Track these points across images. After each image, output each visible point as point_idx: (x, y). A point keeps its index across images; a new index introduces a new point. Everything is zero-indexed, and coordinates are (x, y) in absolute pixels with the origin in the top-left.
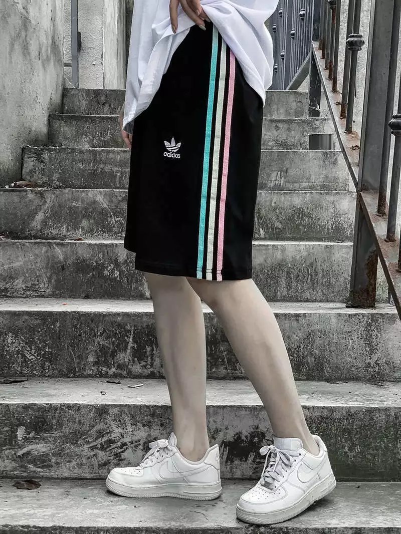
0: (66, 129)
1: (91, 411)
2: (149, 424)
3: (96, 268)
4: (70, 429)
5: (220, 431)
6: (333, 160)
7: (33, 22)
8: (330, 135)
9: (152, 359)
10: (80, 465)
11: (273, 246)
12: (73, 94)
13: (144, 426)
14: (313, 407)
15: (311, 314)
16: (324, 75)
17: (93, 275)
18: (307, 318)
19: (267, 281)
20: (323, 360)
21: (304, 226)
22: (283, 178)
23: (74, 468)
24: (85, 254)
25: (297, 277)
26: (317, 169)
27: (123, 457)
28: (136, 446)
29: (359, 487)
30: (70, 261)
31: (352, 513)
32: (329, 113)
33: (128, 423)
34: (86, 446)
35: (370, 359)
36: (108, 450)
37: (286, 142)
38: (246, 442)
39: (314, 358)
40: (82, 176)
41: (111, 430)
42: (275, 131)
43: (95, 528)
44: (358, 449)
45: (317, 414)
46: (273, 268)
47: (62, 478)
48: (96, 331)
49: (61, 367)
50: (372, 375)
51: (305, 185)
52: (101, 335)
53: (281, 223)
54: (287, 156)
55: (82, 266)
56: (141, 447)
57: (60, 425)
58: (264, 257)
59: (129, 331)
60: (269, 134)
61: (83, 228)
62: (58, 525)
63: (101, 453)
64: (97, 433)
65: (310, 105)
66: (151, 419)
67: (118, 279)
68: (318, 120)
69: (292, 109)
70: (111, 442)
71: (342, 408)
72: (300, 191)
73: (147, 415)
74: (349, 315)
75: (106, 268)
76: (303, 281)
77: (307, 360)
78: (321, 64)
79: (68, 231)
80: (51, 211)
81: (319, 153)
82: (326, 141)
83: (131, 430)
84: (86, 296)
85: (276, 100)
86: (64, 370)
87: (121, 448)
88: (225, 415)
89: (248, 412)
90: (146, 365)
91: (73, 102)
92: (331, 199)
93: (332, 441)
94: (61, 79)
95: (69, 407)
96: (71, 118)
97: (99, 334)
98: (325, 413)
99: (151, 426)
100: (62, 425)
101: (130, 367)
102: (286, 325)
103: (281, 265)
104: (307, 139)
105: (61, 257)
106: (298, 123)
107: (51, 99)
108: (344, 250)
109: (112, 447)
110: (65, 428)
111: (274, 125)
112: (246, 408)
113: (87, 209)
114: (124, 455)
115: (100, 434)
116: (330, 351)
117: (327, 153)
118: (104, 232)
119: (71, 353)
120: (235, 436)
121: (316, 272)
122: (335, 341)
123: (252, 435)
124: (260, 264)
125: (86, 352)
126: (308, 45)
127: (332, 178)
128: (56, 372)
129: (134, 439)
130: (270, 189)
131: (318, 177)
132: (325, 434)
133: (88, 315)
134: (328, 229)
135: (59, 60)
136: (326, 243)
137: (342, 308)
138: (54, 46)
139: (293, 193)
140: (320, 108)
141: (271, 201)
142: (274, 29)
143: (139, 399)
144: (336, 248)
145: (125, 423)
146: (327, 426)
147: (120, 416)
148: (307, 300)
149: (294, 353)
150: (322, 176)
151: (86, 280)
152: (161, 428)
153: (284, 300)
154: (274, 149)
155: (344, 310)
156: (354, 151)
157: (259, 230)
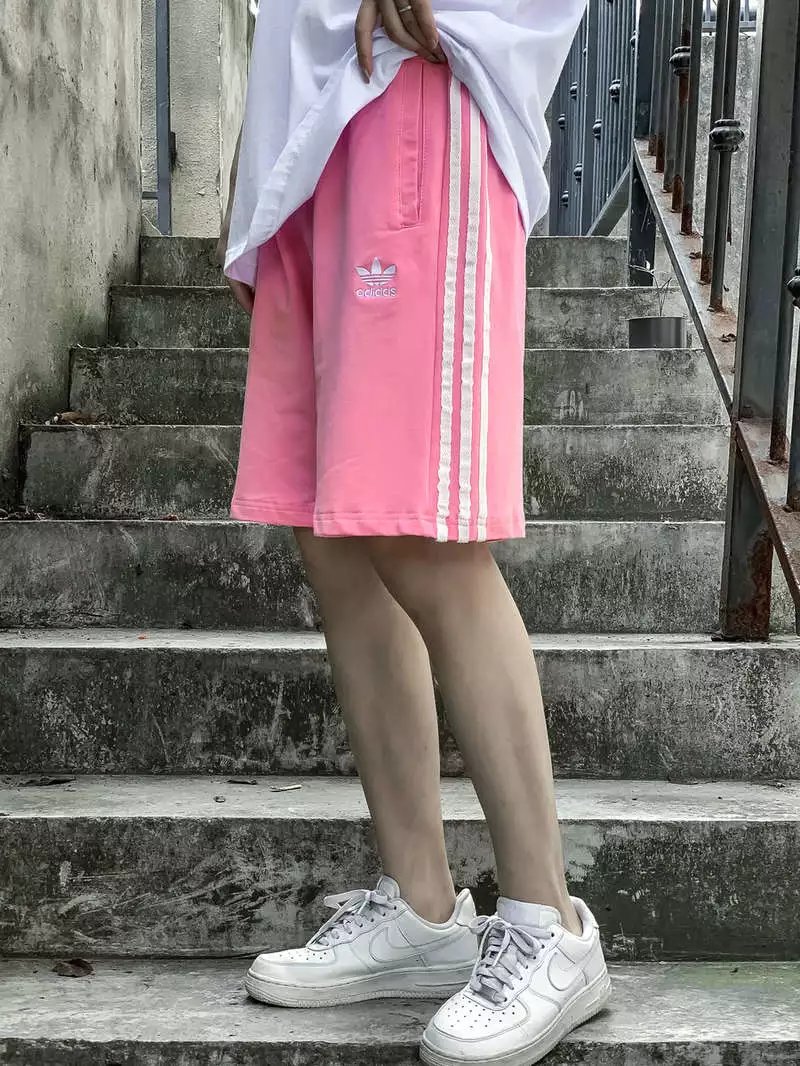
0: (144, 314)
1: (193, 832)
2: (308, 857)
3: (203, 570)
4: (151, 866)
6: (685, 367)
7: (86, 108)
8: (678, 320)
9: (320, 738)
10: (172, 932)
11: (556, 526)
12: (160, 249)
13: (299, 860)
14: (635, 822)
15: (628, 651)
16: (662, 203)
17: (199, 585)
18: (620, 659)
19: (542, 594)
20: (657, 739)
21: (620, 492)
22: (582, 403)
23: (160, 936)
24: (181, 544)
25: (603, 586)
26: (645, 385)
27: (257, 916)
28: (284, 897)
29: (736, 971)
30: (153, 559)
32: (675, 278)
33: (268, 853)
34: (184, 898)
35: (760, 736)
36: (227, 903)
37: (585, 335)
39: (636, 734)
40: (178, 402)
41: (234, 867)
42: (561, 314)
43: (201, 1043)
44: (734, 899)
45: (644, 836)
46: (555, 568)
47: (137, 957)
48: (207, 685)
49: (134, 754)
50: (764, 769)
51: (624, 414)
52: (219, 692)
53: (578, 486)
54: (585, 361)
55: (176, 568)
56: (292, 898)
57: (132, 858)
58: (538, 547)
59: (275, 685)
60: (549, 319)
61: (178, 499)
62: (127, 1038)
63: (214, 910)
64: (207, 872)
65: (631, 263)
66: (314, 847)
67: (249, 591)
68: (649, 291)
69: (595, 272)
70: (233, 889)
71: (703, 823)
72: (615, 426)
73: (305, 839)
74: (717, 653)
75: (225, 570)
76: (616, 592)
77: (622, 740)
78: (654, 183)
79: (148, 503)
80: (113, 468)
81: (652, 353)
82: (668, 332)
83: (273, 867)
84: (184, 624)
85: (564, 255)
86: (142, 760)
87: (253, 899)
88: (461, 839)
90: (309, 750)
91: (160, 263)
92: (681, 440)
93: (680, 885)
94: (135, 219)
95: (150, 823)
96: (155, 292)
97: (214, 690)
98: (663, 834)
99: (313, 859)
100: (137, 858)
101: (277, 753)
102: (578, 674)
103: (571, 562)
104: (625, 328)
105: (135, 550)
106: (606, 298)
107: (115, 256)
108: (708, 533)
109: (236, 898)
110: (143, 863)
111: (559, 301)
113: (185, 465)
114: (260, 913)
115: (212, 874)
116: (674, 722)
117: (669, 353)
118: (220, 506)
120: (480, 877)
121: (641, 575)
122: (685, 703)
124: (530, 562)
125: (188, 725)
126: (627, 148)
127: (684, 402)
128: (124, 764)
129: (280, 882)
130: (557, 422)
131: (647, 400)
132: (662, 874)
133: (189, 655)
134: (673, 497)
135: (131, 182)
136: (667, 522)
137: (704, 642)
138: (122, 155)
139: (602, 429)
140: (652, 267)
141: (564, 446)
142: (562, 123)
143: (291, 809)
144: (690, 530)
145: (260, 854)
146: (667, 859)
147: (251, 842)
148: (622, 630)
149: (594, 725)
150: (657, 399)
151: (185, 594)
152: (333, 864)
153: (576, 629)
154: (560, 348)
155: (706, 644)
156: (726, 345)
157: (530, 499)
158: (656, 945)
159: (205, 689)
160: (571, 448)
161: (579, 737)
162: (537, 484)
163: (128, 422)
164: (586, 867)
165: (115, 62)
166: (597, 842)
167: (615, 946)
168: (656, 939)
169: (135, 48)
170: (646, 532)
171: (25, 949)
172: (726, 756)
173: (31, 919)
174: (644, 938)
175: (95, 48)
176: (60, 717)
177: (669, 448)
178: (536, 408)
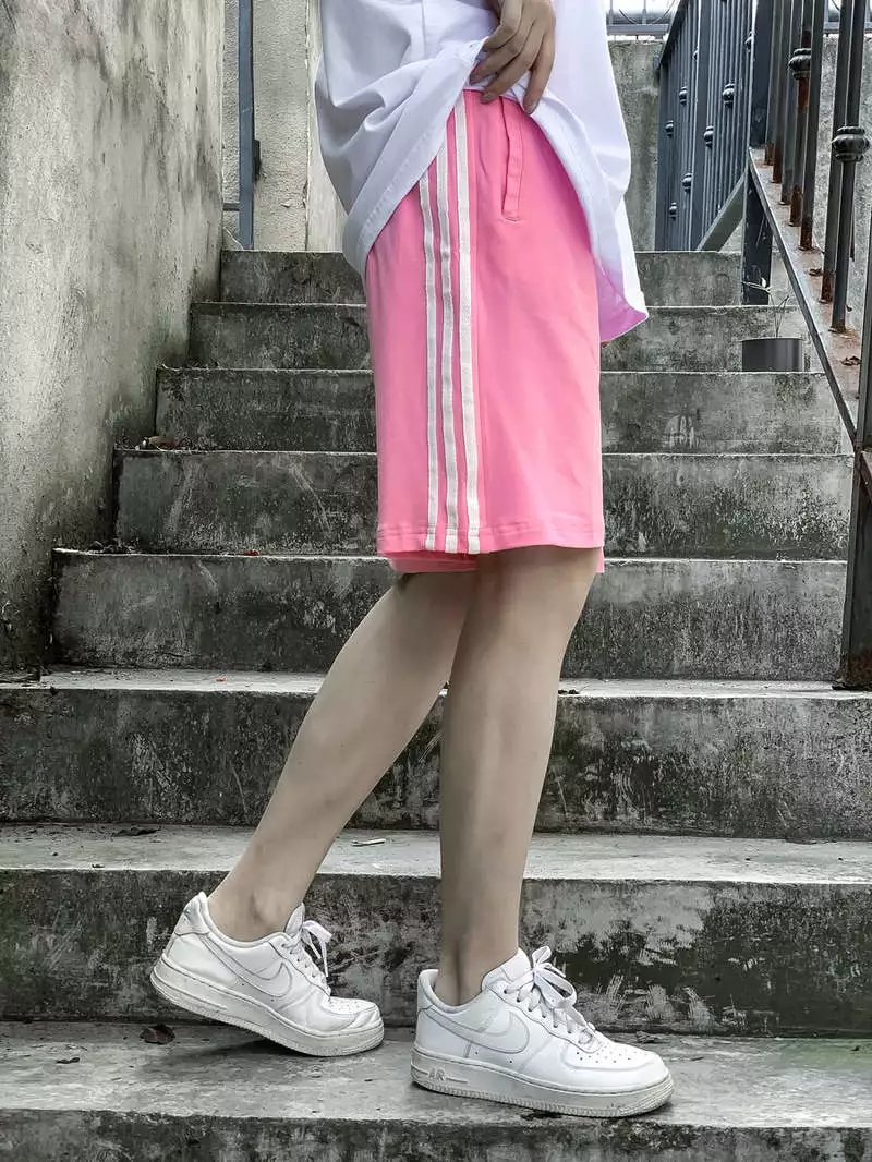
0: (225, 333)
2: (397, 916)
3: (287, 609)
5: (548, 931)
6: (803, 392)
7: (171, 114)
8: (796, 341)
9: (404, 789)
11: (664, 564)
12: (242, 262)
13: (386, 920)
14: (748, 884)
15: (744, 699)
16: (779, 216)
17: (281, 624)
18: (736, 708)
19: (650, 636)
20: (775, 795)
21: (732, 529)
22: (692, 430)
24: (263, 580)
25: (715, 630)
26: (760, 412)
27: (340, 980)
28: (370, 960)
29: (857, 1049)
30: (232, 596)
31: (843, 1100)
32: (793, 296)
33: (353, 913)
37: (695, 357)
38: (603, 955)
39: (753, 789)
40: (259, 425)
42: (669, 335)
43: (282, 1120)
44: (856, 970)
45: (758, 898)
46: (662, 609)
48: (286, 732)
49: (211, 804)
51: (736, 443)
53: (687, 521)
54: (696, 384)
55: (257, 607)
56: (379, 961)
58: (644, 586)
60: (657, 340)
61: (259, 532)
62: (204, 1113)
65: (746, 280)
66: (402, 905)
67: (334, 632)
68: (765, 310)
69: (706, 290)
71: (824, 886)
72: (728, 455)
73: (392, 897)
74: (839, 703)
75: (308, 609)
76: (729, 637)
77: (736, 795)
78: (771, 194)
79: (228, 537)
80: (194, 499)
81: (767, 377)
82: (785, 354)
83: (359, 927)
84: (264, 666)
85: (672, 269)
86: (219, 810)
87: (339, 962)
88: (559, 899)
89: (607, 894)
90: (392, 802)
91: (241, 279)
92: (799, 470)
93: (797, 954)
94: (216, 231)
96: (240, 309)
98: (780, 898)
99: (401, 918)
102: (691, 723)
103: (681, 602)
104: (738, 350)
105: (214, 587)
106: (718, 318)
107: (195, 271)
108: (828, 573)
111: (667, 321)
112: (604, 884)
113: (268, 494)
114: (344, 977)
116: (794, 776)
117: (786, 376)
118: (303, 540)
119: (233, 776)
120: (580, 941)
121: (756, 617)
122: (805, 755)
123: (618, 941)
124: (635, 603)
125: (266, 774)
126: (741, 157)
127: (802, 431)
128: (202, 813)
129: (367, 944)
130: (667, 450)
131: (763, 427)
132: (779, 941)
133: (269, 699)
134: (790, 534)
135: (211, 193)
136: (783, 561)
137: (827, 691)
138: (204, 166)
139: (714, 458)
140: (768, 285)
141: (675, 476)
142: (669, 130)
143: (376, 866)
144: (808, 570)
145: (346, 912)
146: (784, 923)
147: (335, 899)
148: (738, 677)
149: (708, 779)
150: (772, 426)
151: (266, 634)
152: (422, 925)
153: (687, 674)
154: (670, 371)
155: (827, 693)
156: (849, 369)
157: (637, 535)
158: (771, 1019)
159: (283, 736)
160: (682, 479)
161: (691, 791)
162: (644, 518)
163: (207, 447)
164: (693, 932)
165: (197, 66)
166: (706, 905)
167: (725, 1020)
168: (771, 1013)
169: (217, 50)
170: (761, 572)
171: (116, 1012)
172: (847, 813)
173: (122, 979)
174: (757, 1012)
175: (179, 50)
176: (147, 763)
177: (786, 479)
178: (645, 434)
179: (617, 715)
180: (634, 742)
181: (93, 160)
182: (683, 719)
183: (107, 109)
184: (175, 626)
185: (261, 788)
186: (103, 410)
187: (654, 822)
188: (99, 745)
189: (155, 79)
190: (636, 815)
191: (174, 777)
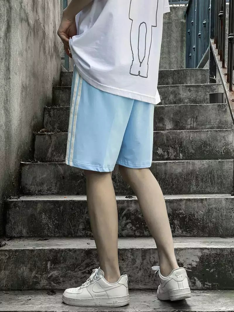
1: (82, 253)
3: (83, 177)
4: (70, 263)
7: (47, 34)
11: (187, 162)
12: (67, 75)
14: (211, 248)
15: (210, 198)
16: (217, 58)
17: (81, 181)
18: (208, 201)
19: (184, 182)
20: (218, 225)
21: (207, 151)
22: (195, 122)
23: (73, 284)
25: (202, 180)
26: (214, 116)
34: (80, 272)
37: (196, 100)
39: (213, 223)
41: (94, 263)
45: (213, 252)
46: (187, 175)
49: (63, 231)
51: (208, 126)
52: (87, 213)
53: (194, 150)
54: (196, 108)
58: (182, 168)
64: (86, 264)
65: (210, 76)
68: (215, 85)
71: (228, 248)
72: (205, 130)
74: (232, 199)
76: (206, 182)
77: (208, 225)
78: (215, 52)
80: (55, 147)
81: (216, 105)
84: (77, 194)
85: (189, 74)
86: (66, 233)
92: (223, 134)
93: (223, 267)
94: (59, 67)
95: (70, 250)
97: (85, 212)
98: (218, 252)
102: (195, 205)
103: (192, 172)
107: (54, 78)
108: (230, 163)
110: (68, 262)
115: (88, 265)
116: (222, 220)
117: (220, 105)
119: (69, 223)
121: (213, 176)
122: (225, 214)
124: (180, 173)
125: (78, 223)
126: (208, 41)
127: (224, 122)
128: (61, 235)
130: (188, 129)
131: (215, 121)
133: (79, 202)
134: (221, 153)
135: (58, 55)
136: (220, 160)
137: (230, 196)
139: (201, 131)
140: (216, 78)
141: (190, 137)
144: (225, 162)
146: (219, 259)
148: (209, 193)
149: (201, 221)
150: (218, 121)
151: (77, 184)
153: (195, 193)
154: (188, 104)
157: (179, 154)
159: (83, 212)
161: (196, 224)
162: (181, 149)
163: (57, 132)
164: (196, 262)
165: (53, 20)
166: (200, 254)
167: (206, 286)
168: (217, 284)
169: (58, 15)
170: (213, 163)
171: (39, 288)
173: (41, 279)
174: (214, 283)
175: (48, 16)
176: (46, 221)
177: (220, 137)
178: (181, 125)
179: (175, 204)
180: (180, 211)
181: (26, 49)
182: (193, 204)
183: (30, 35)
184: (52, 182)
185: (77, 227)
186: (30, 121)
187: (186, 233)
188: (32, 215)
189: (42, 25)
190: (181, 231)
191: (53, 224)
